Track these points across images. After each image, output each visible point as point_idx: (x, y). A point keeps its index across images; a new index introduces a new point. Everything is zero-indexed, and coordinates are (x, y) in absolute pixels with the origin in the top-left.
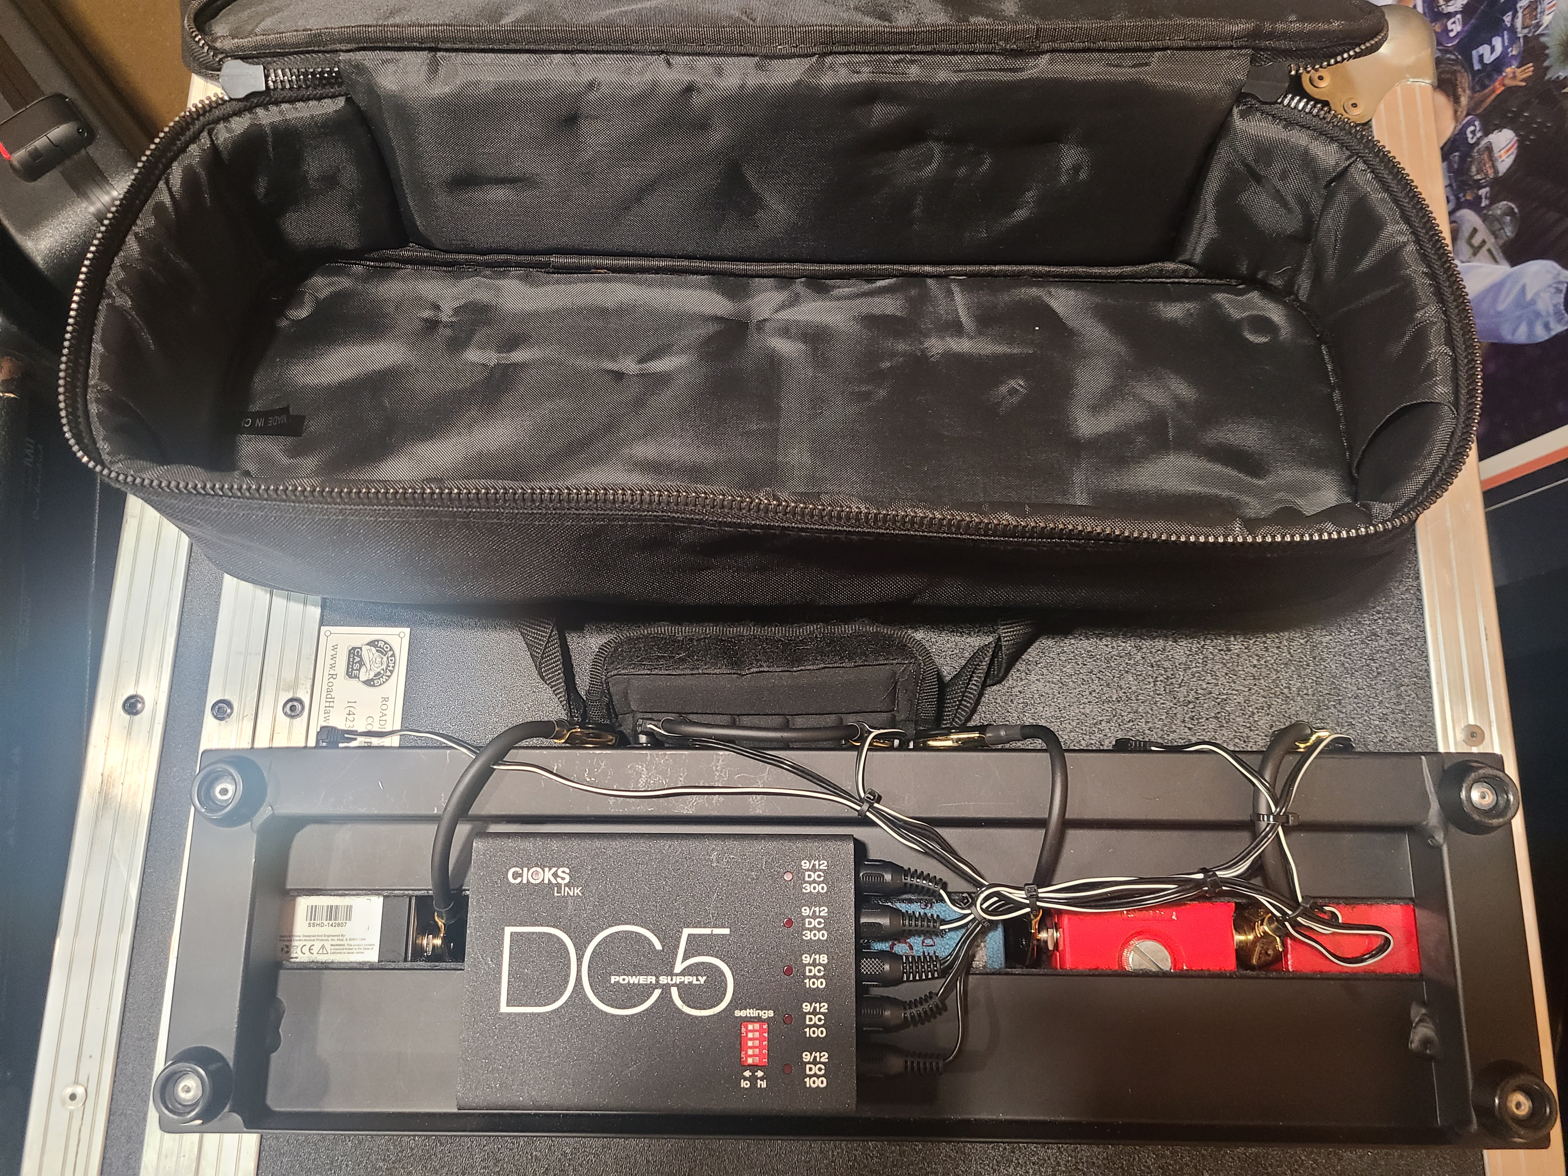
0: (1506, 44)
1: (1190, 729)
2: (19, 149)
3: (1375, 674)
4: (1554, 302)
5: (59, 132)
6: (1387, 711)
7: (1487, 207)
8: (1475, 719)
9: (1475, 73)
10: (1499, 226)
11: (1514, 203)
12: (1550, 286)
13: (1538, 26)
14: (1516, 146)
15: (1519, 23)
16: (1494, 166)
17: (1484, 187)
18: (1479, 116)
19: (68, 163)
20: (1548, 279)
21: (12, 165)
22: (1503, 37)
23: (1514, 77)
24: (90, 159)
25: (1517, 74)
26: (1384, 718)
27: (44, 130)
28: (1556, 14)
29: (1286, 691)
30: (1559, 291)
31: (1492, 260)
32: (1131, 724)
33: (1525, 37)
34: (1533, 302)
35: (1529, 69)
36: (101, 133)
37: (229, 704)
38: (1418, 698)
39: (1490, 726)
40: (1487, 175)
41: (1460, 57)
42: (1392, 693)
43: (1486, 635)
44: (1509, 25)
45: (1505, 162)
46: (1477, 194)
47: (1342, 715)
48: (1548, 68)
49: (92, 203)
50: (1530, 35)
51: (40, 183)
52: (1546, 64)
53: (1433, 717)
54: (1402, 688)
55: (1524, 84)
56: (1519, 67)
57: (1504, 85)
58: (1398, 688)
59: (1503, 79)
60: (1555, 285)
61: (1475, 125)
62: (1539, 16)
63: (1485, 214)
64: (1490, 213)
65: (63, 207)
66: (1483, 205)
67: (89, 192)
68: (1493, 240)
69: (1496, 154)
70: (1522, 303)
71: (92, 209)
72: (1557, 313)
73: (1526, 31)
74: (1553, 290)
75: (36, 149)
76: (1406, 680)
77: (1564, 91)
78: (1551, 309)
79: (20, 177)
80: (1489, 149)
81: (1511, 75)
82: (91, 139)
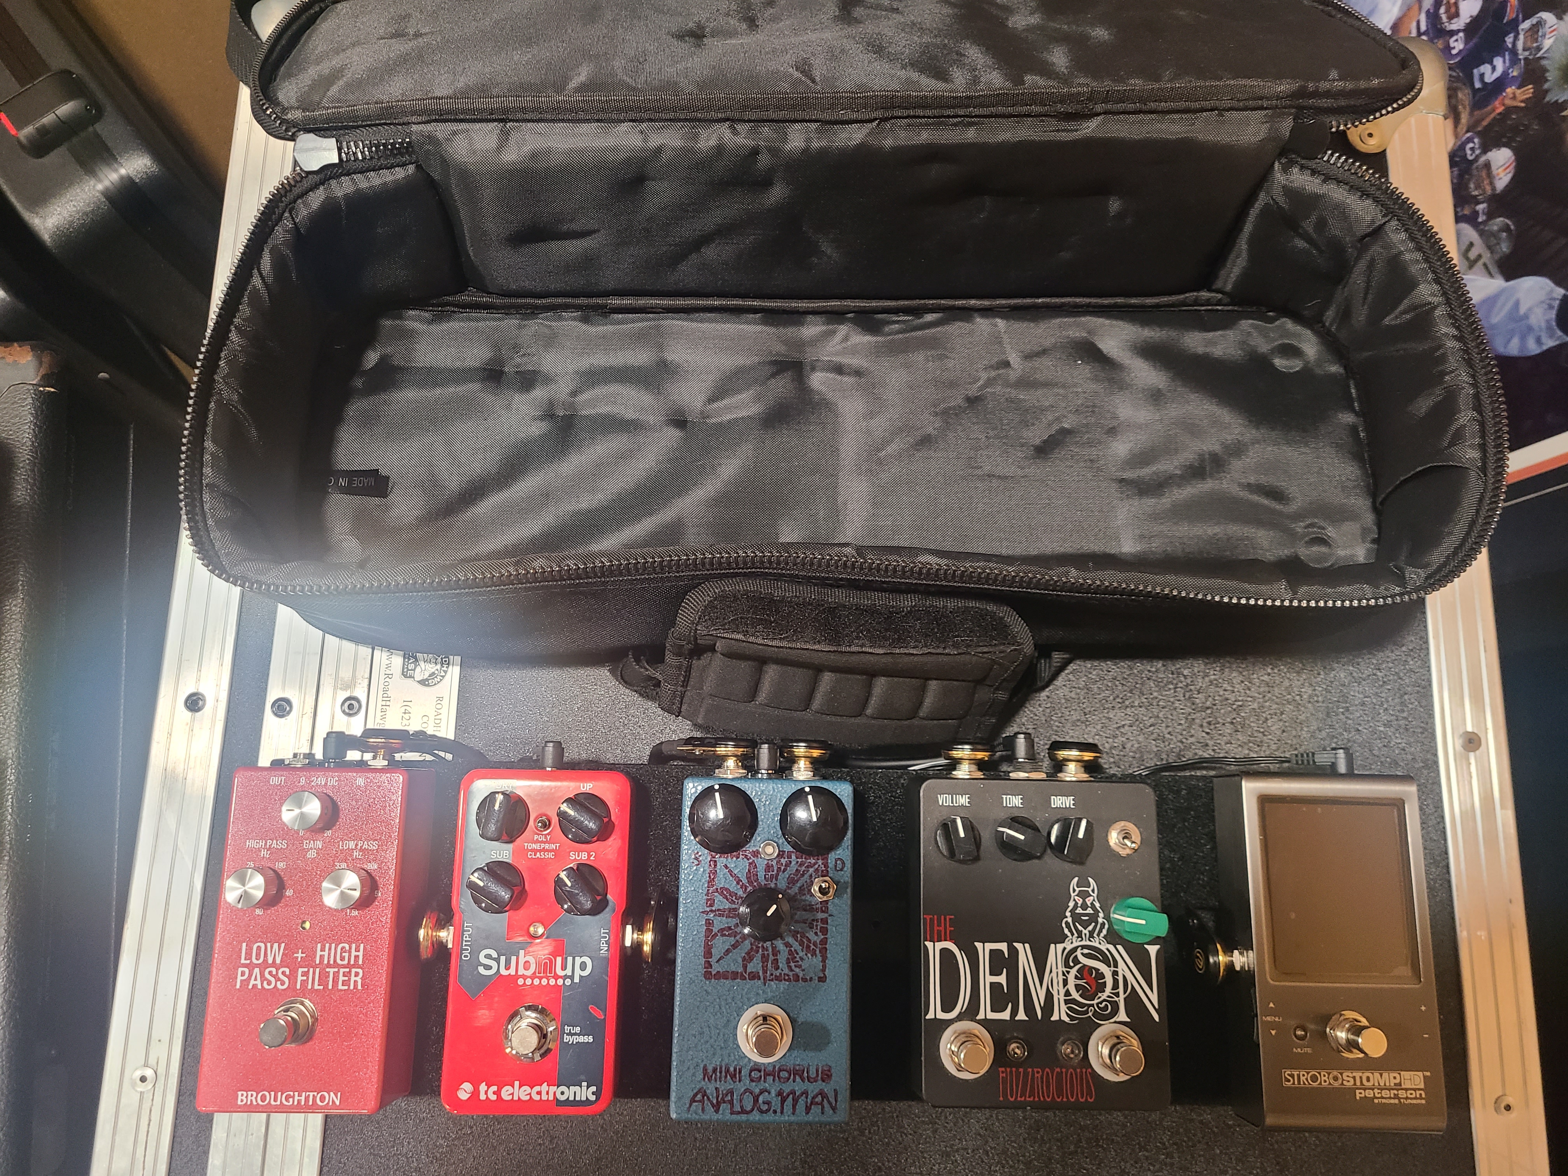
0: (1507, 64)
1: (1208, 733)
2: (26, 125)
3: (1381, 683)
4: (1546, 318)
5: (65, 109)
6: (1392, 718)
7: (1484, 223)
8: (1473, 726)
9: (1475, 91)
10: (1495, 241)
11: (1511, 221)
12: (1543, 302)
13: (1539, 49)
14: (1514, 164)
15: (1520, 45)
16: (1491, 183)
17: (1482, 203)
18: (1479, 134)
19: (75, 140)
20: (1542, 296)
21: (19, 142)
22: (1504, 57)
23: (1514, 98)
24: (97, 136)
25: (1517, 95)
26: (1387, 725)
27: (51, 107)
28: (1556, 39)
29: (1298, 698)
30: (1551, 307)
31: (1487, 275)
32: (1152, 728)
33: (1526, 59)
34: (1526, 317)
35: (1529, 91)
36: (109, 109)
37: (288, 701)
38: (1421, 706)
39: (1486, 733)
40: (1484, 190)
41: (1461, 74)
42: (1397, 700)
43: (1485, 647)
44: (1510, 46)
45: (1503, 179)
46: (1474, 209)
47: (1349, 722)
48: (1547, 91)
49: (100, 181)
50: (1531, 57)
51: (46, 160)
52: (1546, 86)
53: (1433, 724)
54: (1406, 697)
55: (1523, 105)
56: (1519, 88)
57: (1504, 105)
58: (1401, 696)
59: (1503, 99)
60: (1548, 302)
61: (1474, 142)
62: (1540, 39)
63: (1482, 230)
64: (1487, 228)
65: (71, 184)
66: (1480, 220)
67: (97, 169)
68: (1489, 255)
69: (1495, 172)
70: (1516, 317)
71: (100, 187)
72: (1549, 328)
73: (1527, 53)
74: (1546, 306)
75: (44, 126)
76: (1409, 689)
77: (1563, 114)
78: (1543, 325)
79: (29, 154)
80: (1487, 165)
81: (1511, 96)
82: (99, 115)
